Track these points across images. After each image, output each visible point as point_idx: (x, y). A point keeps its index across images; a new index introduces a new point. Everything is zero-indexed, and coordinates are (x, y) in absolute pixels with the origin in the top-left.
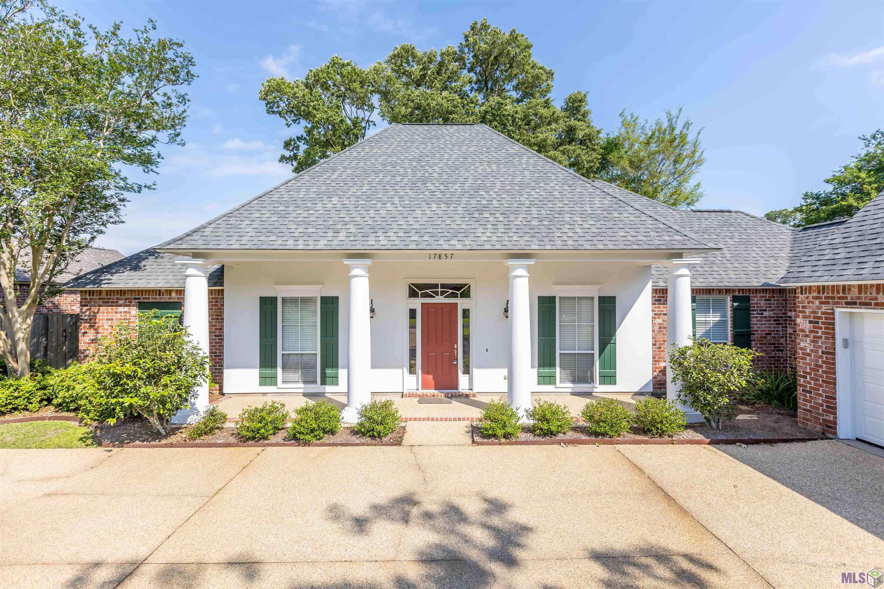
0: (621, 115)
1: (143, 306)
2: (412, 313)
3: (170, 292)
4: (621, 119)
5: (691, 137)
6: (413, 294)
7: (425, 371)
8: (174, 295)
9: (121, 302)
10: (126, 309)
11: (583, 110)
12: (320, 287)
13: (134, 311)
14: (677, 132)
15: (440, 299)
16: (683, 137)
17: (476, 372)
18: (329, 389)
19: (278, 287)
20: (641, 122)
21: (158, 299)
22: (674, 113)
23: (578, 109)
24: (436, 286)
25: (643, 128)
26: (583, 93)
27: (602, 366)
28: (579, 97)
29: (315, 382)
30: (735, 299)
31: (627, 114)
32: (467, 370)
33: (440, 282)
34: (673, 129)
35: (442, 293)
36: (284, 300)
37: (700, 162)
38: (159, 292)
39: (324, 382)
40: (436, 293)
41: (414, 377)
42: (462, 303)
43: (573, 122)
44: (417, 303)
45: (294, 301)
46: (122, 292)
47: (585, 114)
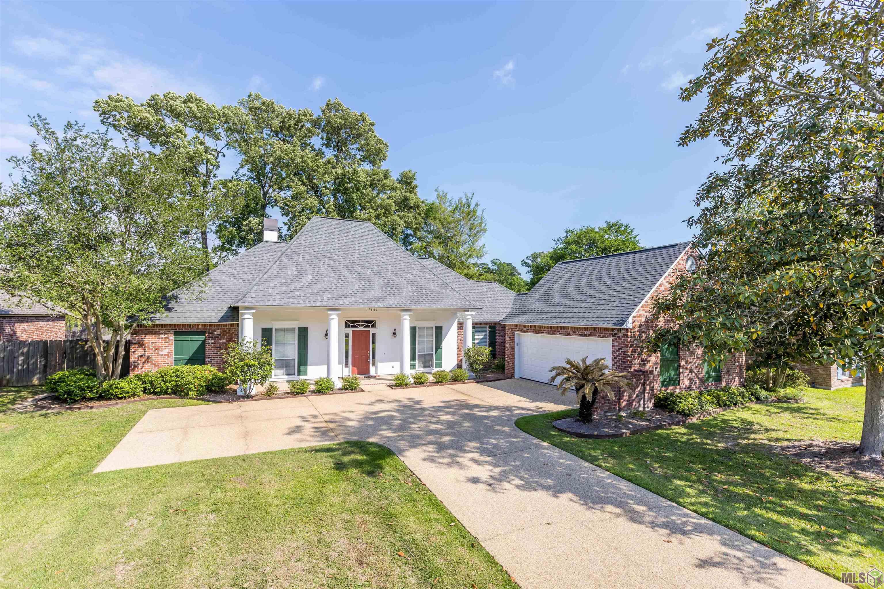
0: (436, 190)
1: (176, 334)
2: (347, 336)
3: (198, 325)
4: (436, 193)
5: (479, 213)
6: (347, 326)
7: (353, 365)
8: (200, 327)
9: (162, 332)
10: (166, 336)
11: (413, 184)
12: (297, 322)
13: (172, 337)
14: (472, 207)
15: (361, 328)
16: (474, 211)
17: (379, 365)
18: (302, 377)
19: (273, 322)
20: (449, 197)
21: (189, 329)
22: (469, 195)
23: (409, 184)
24: (359, 322)
25: (450, 202)
26: (413, 172)
27: (436, 360)
28: (411, 176)
29: (294, 374)
30: (490, 327)
31: (440, 190)
32: (374, 364)
33: (361, 319)
34: (469, 206)
35: (362, 325)
36: (276, 329)
37: (484, 230)
38: (190, 325)
39: (299, 374)
40: (359, 325)
41: (347, 369)
42: (372, 330)
43: (408, 194)
44: (349, 331)
45: (282, 330)
46: (163, 326)
47: (414, 188)
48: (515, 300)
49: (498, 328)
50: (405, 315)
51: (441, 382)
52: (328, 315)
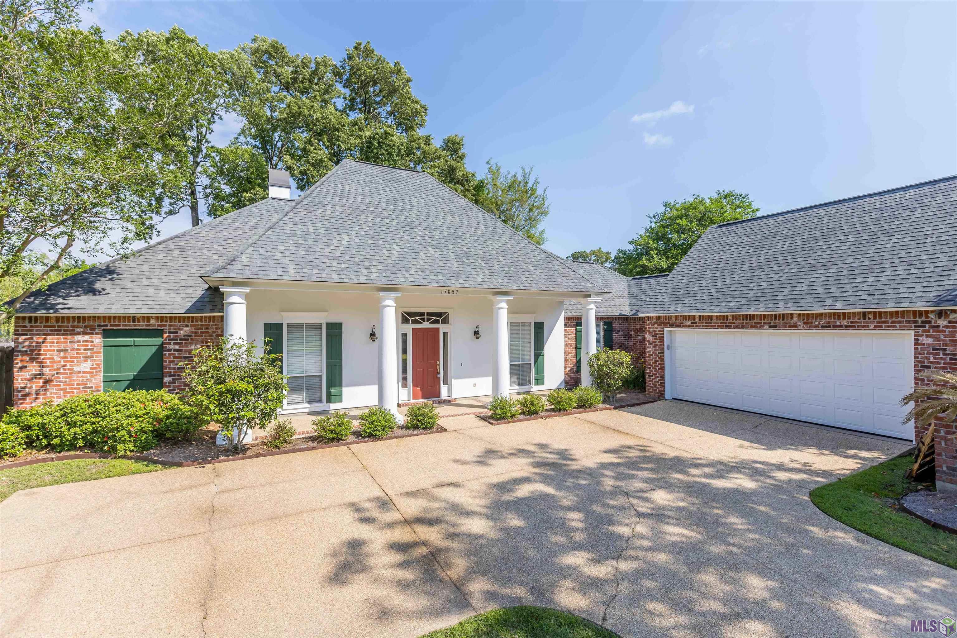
0: (488, 163)
1: (107, 334)
2: (405, 335)
3: (148, 318)
4: (488, 166)
5: (539, 192)
6: (405, 320)
7: (415, 385)
8: (153, 321)
9: (79, 330)
10: (87, 337)
11: (460, 153)
12: (326, 314)
13: (98, 340)
14: (530, 185)
15: (426, 325)
16: (533, 191)
17: (455, 383)
18: (333, 406)
19: (284, 314)
20: (503, 172)
21: (132, 326)
22: (527, 170)
23: (455, 151)
24: (422, 314)
25: (505, 177)
26: (460, 137)
27: (536, 373)
28: (458, 140)
29: (320, 401)
30: (605, 323)
31: (493, 162)
32: (446, 382)
33: (426, 310)
34: (527, 183)
35: (428, 320)
36: (289, 326)
37: (546, 213)
38: (134, 318)
39: (329, 401)
40: (423, 320)
41: (406, 390)
42: (443, 328)
43: (454, 164)
44: (409, 328)
45: (300, 327)
46: (80, 319)
47: (462, 157)
48: (629, 286)
49: (616, 325)
50: (502, 301)
51: (564, 410)
52: (379, 301)
